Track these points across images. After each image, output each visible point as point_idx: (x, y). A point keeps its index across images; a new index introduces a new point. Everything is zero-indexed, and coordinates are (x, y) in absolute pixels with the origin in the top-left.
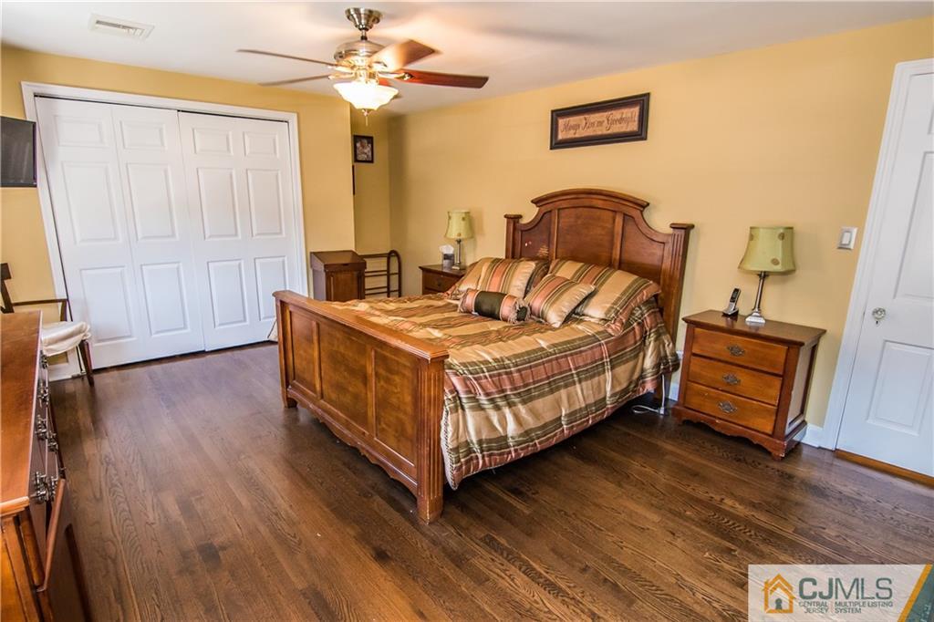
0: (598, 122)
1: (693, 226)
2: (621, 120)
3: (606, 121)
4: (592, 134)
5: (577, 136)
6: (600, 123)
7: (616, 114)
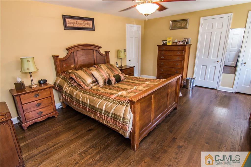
0: (81, 23)
1: (110, 52)
2: (87, 24)
3: (83, 23)
4: (79, 26)
5: (74, 26)
6: (81, 24)
7: (86, 22)
